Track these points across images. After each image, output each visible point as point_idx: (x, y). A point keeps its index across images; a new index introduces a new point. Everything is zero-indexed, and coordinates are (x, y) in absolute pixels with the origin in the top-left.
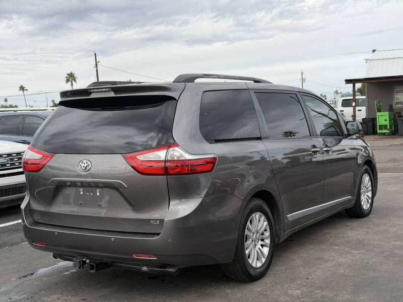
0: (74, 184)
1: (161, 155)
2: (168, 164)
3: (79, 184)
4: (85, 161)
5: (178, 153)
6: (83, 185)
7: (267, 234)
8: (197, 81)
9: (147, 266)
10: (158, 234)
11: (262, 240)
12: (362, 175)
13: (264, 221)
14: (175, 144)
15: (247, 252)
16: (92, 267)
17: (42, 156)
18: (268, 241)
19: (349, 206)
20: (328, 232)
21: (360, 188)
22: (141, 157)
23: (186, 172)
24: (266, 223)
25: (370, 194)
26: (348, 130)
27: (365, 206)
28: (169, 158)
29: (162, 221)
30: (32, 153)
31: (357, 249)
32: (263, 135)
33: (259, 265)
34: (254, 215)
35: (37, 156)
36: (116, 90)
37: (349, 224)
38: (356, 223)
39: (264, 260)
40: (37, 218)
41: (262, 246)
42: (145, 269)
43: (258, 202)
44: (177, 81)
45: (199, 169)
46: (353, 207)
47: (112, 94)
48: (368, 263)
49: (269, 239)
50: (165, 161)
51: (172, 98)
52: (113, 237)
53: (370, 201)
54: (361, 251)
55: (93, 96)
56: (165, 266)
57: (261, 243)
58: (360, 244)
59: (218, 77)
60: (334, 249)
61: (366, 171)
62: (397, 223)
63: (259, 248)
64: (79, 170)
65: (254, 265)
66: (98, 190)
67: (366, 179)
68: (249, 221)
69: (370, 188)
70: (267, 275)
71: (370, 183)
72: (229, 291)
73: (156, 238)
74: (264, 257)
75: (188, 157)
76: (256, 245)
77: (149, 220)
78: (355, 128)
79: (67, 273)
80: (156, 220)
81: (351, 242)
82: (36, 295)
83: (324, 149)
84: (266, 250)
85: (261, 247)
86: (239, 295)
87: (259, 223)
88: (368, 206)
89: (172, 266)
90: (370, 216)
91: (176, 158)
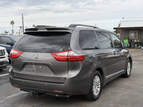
0: (31, 64)
1: (66, 54)
2: (68, 57)
3: (33, 63)
4: (36, 55)
5: (72, 53)
6: (35, 64)
7: (99, 83)
8: (77, 27)
9: (58, 95)
10: (64, 83)
11: (98, 86)
14: (71, 50)
15: (93, 90)
16: (37, 94)
17: (18, 52)
18: (99, 86)
19: (123, 73)
20: (117, 83)
21: (127, 67)
22: (58, 54)
23: (75, 60)
24: (99, 79)
25: (130, 69)
26: (124, 46)
27: (128, 73)
28: (69, 55)
29: (65, 78)
30: (14, 51)
32: (99, 48)
33: (97, 95)
34: (96, 76)
35: (17, 52)
36: (48, 29)
37: (123, 80)
38: (125, 79)
39: (98, 93)
40: (15, 75)
41: (98, 88)
42: (57, 95)
43: (97, 72)
44: (70, 26)
45: (79, 59)
47: (46, 31)
48: (134, 95)
50: (67, 56)
51: (69, 33)
52: (46, 84)
53: (130, 71)
55: (38, 31)
56: (65, 95)
57: (97, 87)
58: (129, 88)
59: (83, 25)
60: (120, 89)
61: (129, 61)
62: (140, 80)
64: (33, 58)
65: (95, 95)
66: (40, 66)
67: (129, 64)
68: (94, 79)
69: (130, 67)
70: (99, 98)
72: (87, 104)
73: (63, 84)
75: (76, 55)
77: (60, 78)
79: (24, 96)
80: (63, 78)
82: (15, 104)
83: (117, 53)
84: (99, 89)
86: (91, 106)
87: (97, 79)
89: (68, 95)
90: (130, 77)
91: (71, 55)
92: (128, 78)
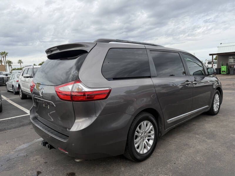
4: (42, 89)
7: (153, 132)
11: (149, 136)
12: (215, 95)
13: (150, 125)
14: (79, 81)
15: (136, 145)
19: (207, 110)
20: (195, 124)
21: (213, 101)
22: (61, 89)
24: (151, 126)
25: (218, 104)
26: (208, 72)
31: (209, 138)
32: (152, 75)
33: (145, 151)
34: (142, 123)
37: (206, 119)
38: (210, 119)
39: (149, 148)
43: (146, 115)
46: (209, 111)
49: (154, 136)
50: (71, 92)
52: (50, 135)
53: (218, 107)
54: (212, 140)
57: (148, 138)
60: (196, 137)
61: (217, 93)
62: (233, 120)
63: (146, 142)
65: (141, 152)
66: (48, 106)
67: (217, 96)
68: (138, 127)
69: (219, 101)
71: (219, 98)
73: (66, 141)
74: (149, 146)
75: (86, 90)
76: (144, 140)
77: (66, 128)
78: (212, 71)
80: (69, 129)
81: (206, 133)
83: (194, 82)
84: (151, 142)
85: (147, 141)
87: (147, 127)
88: (217, 109)
90: (218, 114)
92: (215, 116)
